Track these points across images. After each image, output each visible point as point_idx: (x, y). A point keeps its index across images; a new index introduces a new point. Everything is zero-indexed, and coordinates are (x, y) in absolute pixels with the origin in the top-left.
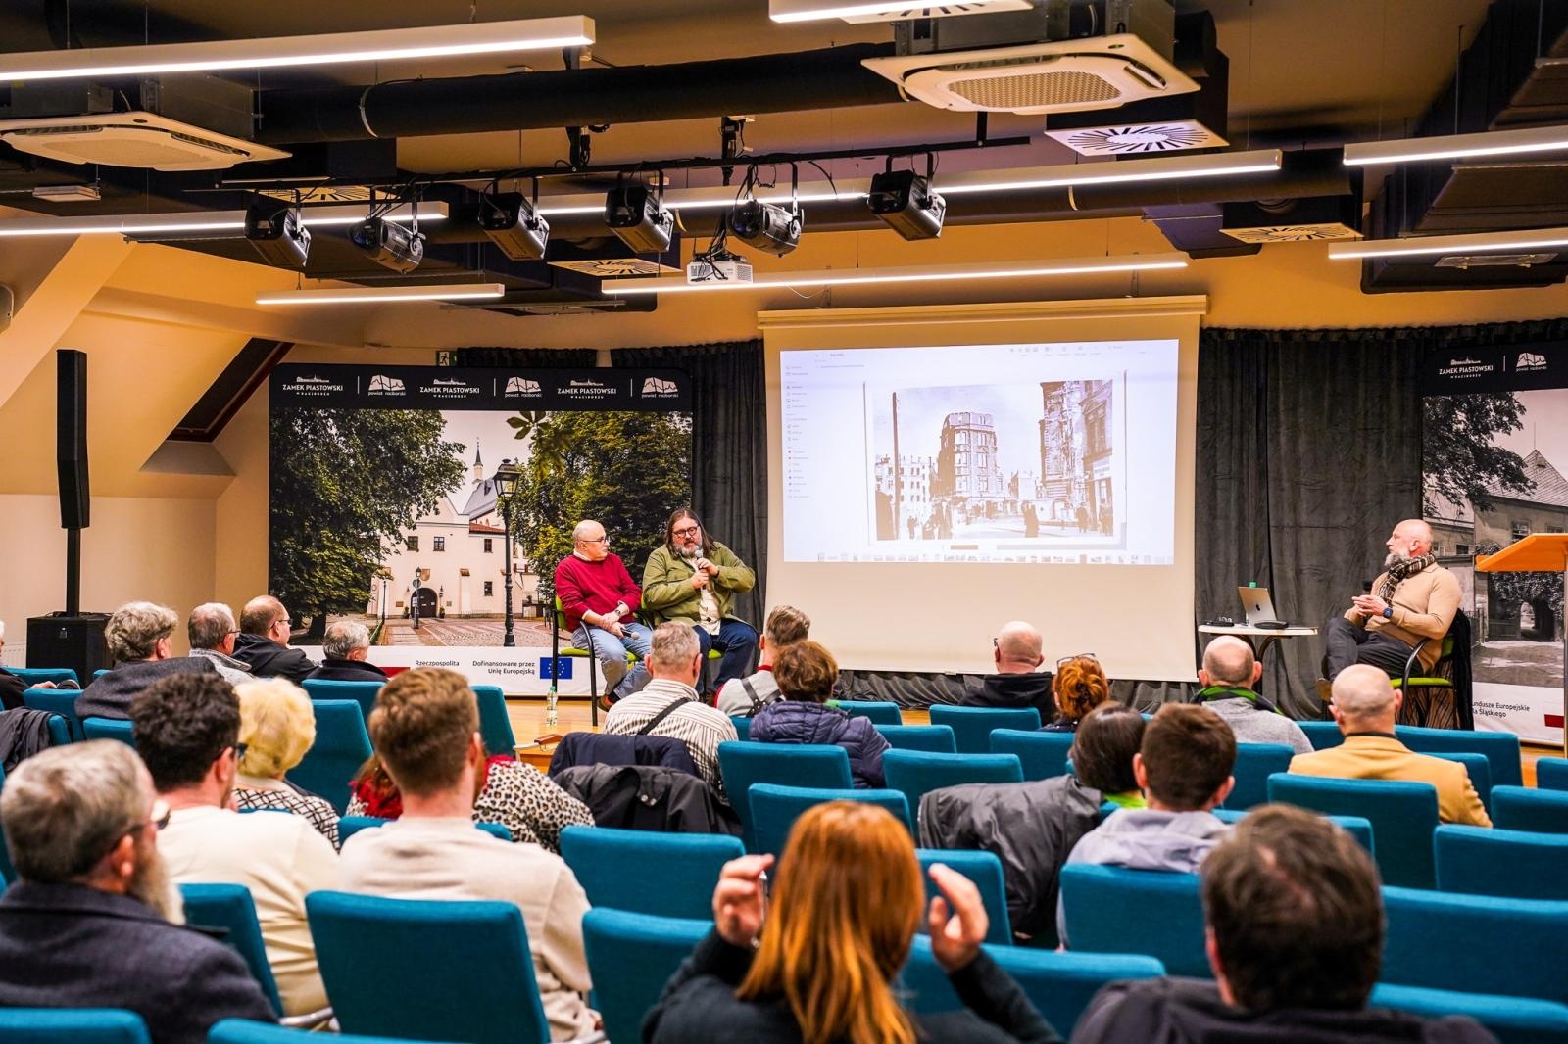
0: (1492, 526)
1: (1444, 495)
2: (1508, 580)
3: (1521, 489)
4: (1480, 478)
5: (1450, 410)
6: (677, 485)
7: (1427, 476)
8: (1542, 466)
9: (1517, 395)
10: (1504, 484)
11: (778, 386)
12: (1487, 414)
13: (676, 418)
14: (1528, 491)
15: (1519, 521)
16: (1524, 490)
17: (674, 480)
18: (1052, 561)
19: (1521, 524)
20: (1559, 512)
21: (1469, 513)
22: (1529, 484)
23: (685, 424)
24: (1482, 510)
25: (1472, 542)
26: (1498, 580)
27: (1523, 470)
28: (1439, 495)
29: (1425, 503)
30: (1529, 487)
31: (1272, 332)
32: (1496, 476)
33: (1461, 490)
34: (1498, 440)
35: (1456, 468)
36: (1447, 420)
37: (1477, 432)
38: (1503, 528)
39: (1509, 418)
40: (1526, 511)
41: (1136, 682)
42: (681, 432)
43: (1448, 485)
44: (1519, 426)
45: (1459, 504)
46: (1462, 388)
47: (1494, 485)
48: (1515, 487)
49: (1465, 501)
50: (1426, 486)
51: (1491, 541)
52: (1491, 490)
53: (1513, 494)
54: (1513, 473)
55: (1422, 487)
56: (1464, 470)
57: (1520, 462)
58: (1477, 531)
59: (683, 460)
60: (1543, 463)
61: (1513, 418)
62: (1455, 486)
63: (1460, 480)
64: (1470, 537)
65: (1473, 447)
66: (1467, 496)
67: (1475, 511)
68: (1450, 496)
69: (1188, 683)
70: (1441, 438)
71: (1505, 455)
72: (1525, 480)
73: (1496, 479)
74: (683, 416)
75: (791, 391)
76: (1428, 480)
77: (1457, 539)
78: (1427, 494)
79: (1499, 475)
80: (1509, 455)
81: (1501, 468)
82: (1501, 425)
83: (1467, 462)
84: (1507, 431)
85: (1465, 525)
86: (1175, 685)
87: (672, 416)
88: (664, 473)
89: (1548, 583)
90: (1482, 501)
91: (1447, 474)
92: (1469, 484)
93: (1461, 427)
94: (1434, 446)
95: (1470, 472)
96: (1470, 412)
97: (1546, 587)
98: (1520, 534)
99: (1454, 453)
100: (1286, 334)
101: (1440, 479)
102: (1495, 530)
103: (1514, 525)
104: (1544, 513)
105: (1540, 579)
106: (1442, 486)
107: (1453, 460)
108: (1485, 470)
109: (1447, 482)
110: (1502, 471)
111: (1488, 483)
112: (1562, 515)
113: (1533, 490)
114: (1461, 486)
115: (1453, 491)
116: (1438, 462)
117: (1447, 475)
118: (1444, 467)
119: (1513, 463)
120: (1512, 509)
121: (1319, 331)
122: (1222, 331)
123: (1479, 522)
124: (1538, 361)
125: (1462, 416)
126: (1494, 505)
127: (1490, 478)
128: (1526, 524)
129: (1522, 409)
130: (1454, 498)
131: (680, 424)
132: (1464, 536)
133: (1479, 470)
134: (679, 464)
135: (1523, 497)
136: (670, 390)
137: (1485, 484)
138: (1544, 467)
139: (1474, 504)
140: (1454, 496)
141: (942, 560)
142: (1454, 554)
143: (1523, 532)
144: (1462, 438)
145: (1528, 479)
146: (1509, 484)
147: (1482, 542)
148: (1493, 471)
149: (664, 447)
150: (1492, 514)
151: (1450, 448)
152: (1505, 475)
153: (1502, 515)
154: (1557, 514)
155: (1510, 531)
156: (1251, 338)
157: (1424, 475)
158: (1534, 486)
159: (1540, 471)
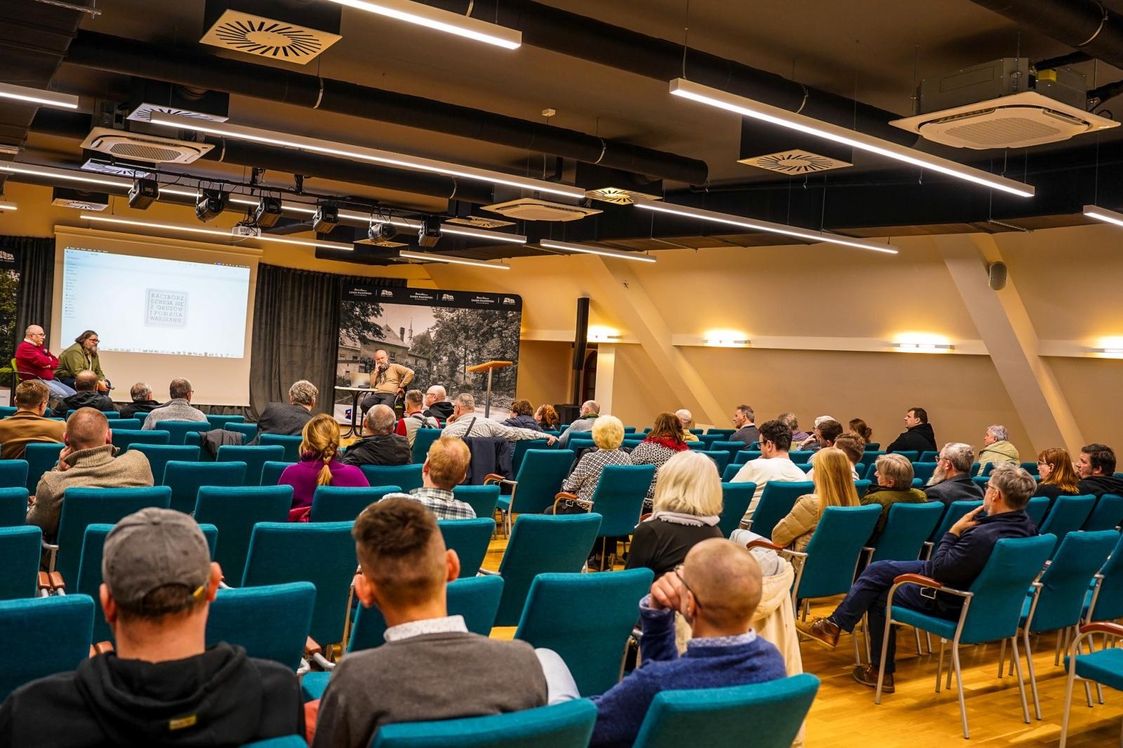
0: (368, 350)
1: (349, 337)
3: (380, 338)
4: (364, 333)
5: (353, 307)
6: (10, 307)
8: (389, 330)
9: (380, 304)
10: (374, 335)
11: (62, 263)
12: (369, 309)
13: (13, 273)
14: (383, 338)
17: (9, 304)
18: (193, 354)
21: (359, 345)
22: (384, 336)
23: (16, 276)
24: (364, 344)
27: (382, 331)
28: (347, 338)
29: (340, 340)
31: (283, 268)
34: (372, 320)
35: (354, 328)
36: (352, 310)
37: (364, 316)
39: (377, 312)
41: (224, 406)
42: (14, 280)
43: (350, 334)
44: (381, 315)
45: (355, 341)
46: (359, 299)
47: (369, 335)
48: (378, 337)
49: (357, 340)
50: (341, 333)
52: (368, 337)
53: (377, 339)
54: (377, 331)
55: (339, 334)
56: (357, 329)
57: (380, 328)
59: (14, 295)
61: (378, 312)
62: (353, 334)
63: (356, 332)
65: (362, 321)
66: (358, 338)
67: (361, 344)
68: (351, 338)
69: (245, 407)
70: (349, 317)
71: (374, 325)
72: (382, 335)
73: (371, 333)
74: (16, 272)
75: (69, 266)
76: (342, 331)
77: (354, 354)
80: (376, 325)
82: (373, 314)
83: (359, 326)
84: (376, 316)
85: (357, 349)
86: (239, 408)
87: (10, 272)
88: (4, 300)
90: (364, 340)
91: (350, 330)
92: (359, 334)
93: (357, 313)
94: (345, 319)
95: (360, 330)
96: (361, 308)
99: (354, 323)
100: (289, 270)
101: (348, 331)
106: (348, 334)
107: (353, 325)
108: (366, 330)
110: (373, 331)
114: (356, 335)
115: (352, 336)
116: (348, 325)
118: (349, 327)
119: (378, 328)
120: (376, 344)
121: (300, 270)
122: (265, 265)
124: (390, 293)
125: (358, 309)
126: (369, 343)
127: (368, 333)
129: (382, 310)
130: (353, 339)
131: (14, 276)
133: (364, 330)
134: (12, 296)
135: (381, 340)
136: (10, 259)
137: (366, 335)
139: (361, 341)
141: (142, 352)
142: (351, 359)
144: (358, 318)
146: (376, 336)
148: (370, 330)
149: (6, 287)
150: (368, 346)
151: (352, 321)
153: (372, 346)
156: (276, 269)
157: (340, 329)
158: (386, 337)
159: (388, 332)
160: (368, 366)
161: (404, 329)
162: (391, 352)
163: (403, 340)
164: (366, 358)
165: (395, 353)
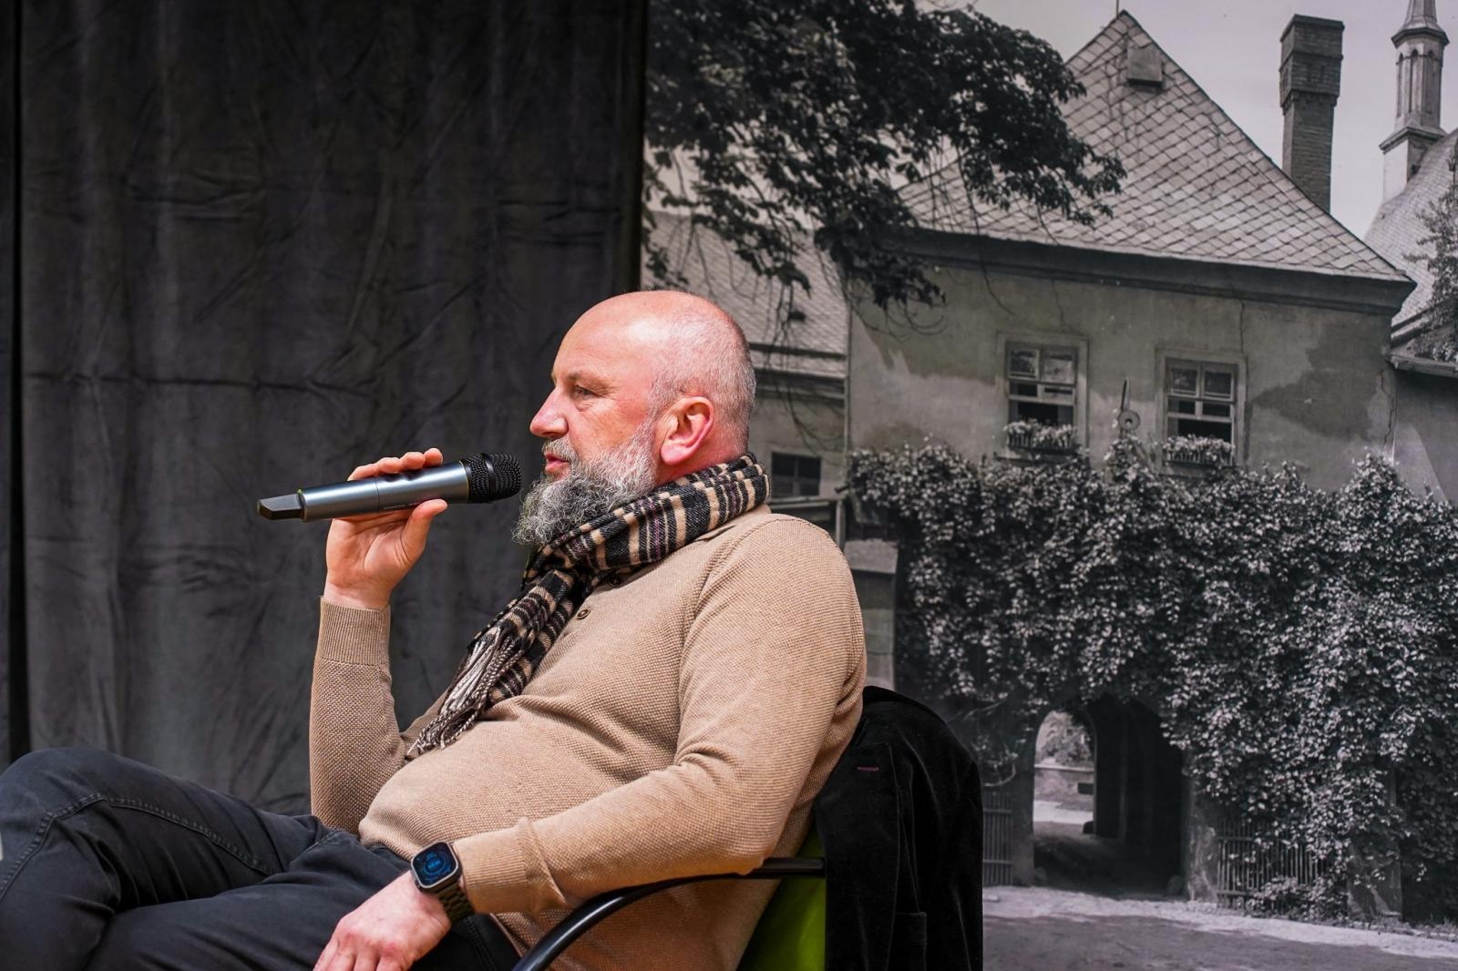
0: (923, 366)
1: (727, 236)
2: (985, 606)
3: (1052, 198)
4: (879, 156)
7: (664, 160)
8: (1148, 82)
10: (977, 177)
14: (1082, 202)
15: (1037, 339)
16: (1064, 200)
19: (1046, 354)
20: (1220, 294)
21: (829, 314)
22: (1091, 170)
24: (881, 299)
25: (839, 442)
26: (942, 610)
27: (1064, 109)
28: (709, 238)
30: (1089, 187)
32: (946, 142)
33: (800, 214)
35: (782, 116)
38: (970, 375)
40: (1070, 293)
43: (745, 193)
45: (789, 274)
47: (933, 185)
48: (1028, 188)
49: (813, 263)
50: (654, 205)
51: (914, 434)
52: (920, 207)
53: (1017, 220)
54: (1020, 123)
55: (639, 209)
56: (812, 123)
57: (1051, 73)
58: (859, 395)
60: (1153, 72)
62: (772, 195)
63: (796, 167)
64: (828, 416)
66: (820, 238)
67: (853, 302)
68: (751, 240)
71: (990, 44)
72: (1068, 152)
73: (946, 154)
76: (666, 176)
78: (659, 238)
79: (959, 139)
80: (1007, 43)
81: (967, 107)
83: (824, 93)
85: (809, 366)
89: (1160, 620)
90: (881, 256)
91: (742, 144)
92: (829, 183)
94: (696, 30)
95: (835, 133)
97: (1150, 641)
98: (1042, 398)
99: (773, 53)
101: (717, 169)
102: (934, 379)
103: (1016, 359)
104: (1150, 300)
105: (1123, 600)
106: (719, 200)
108: (899, 119)
109: (741, 180)
110: (975, 119)
111: (912, 175)
112: (1233, 307)
113: (1107, 198)
114: (801, 194)
115: (763, 217)
116: (710, 94)
117: (741, 151)
118: (730, 117)
119: (1020, 81)
120: (1010, 289)
123: (869, 349)
126: (933, 273)
127: (920, 155)
128: (1071, 356)
130: (769, 252)
132: (806, 414)
133: (873, 123)
135: (1061, 230)
137: (897, 181)
138: (1155, 87)
139: (848, 271)
140: (770, 239)
143: (1053, 390)
145: (1082, 149)
146: (999, 176)
147: (879, 440)
148: (934, 123)
150: (922, 313)
151: (759, 31)
152: (985, 139)
153: (969, 316)
154: (1208, 303)
155: (1002, 384)
157: (650, 154)
158: (1112, 175)
159: (1137, 109)
160: (927, 572)
161: (1334, 29)
162: (1179, 372)
163: (1317, 191)
164: (903, 469)
165: (1222, 379)
